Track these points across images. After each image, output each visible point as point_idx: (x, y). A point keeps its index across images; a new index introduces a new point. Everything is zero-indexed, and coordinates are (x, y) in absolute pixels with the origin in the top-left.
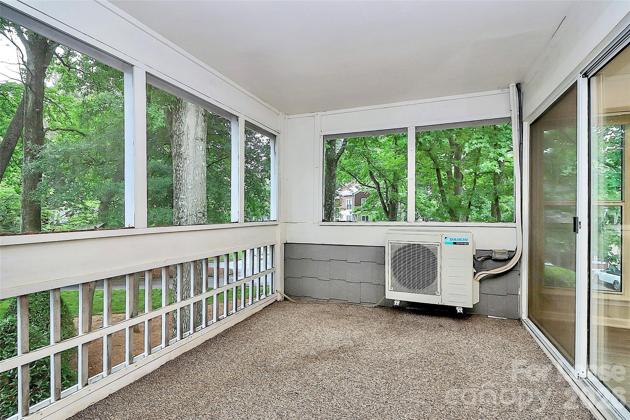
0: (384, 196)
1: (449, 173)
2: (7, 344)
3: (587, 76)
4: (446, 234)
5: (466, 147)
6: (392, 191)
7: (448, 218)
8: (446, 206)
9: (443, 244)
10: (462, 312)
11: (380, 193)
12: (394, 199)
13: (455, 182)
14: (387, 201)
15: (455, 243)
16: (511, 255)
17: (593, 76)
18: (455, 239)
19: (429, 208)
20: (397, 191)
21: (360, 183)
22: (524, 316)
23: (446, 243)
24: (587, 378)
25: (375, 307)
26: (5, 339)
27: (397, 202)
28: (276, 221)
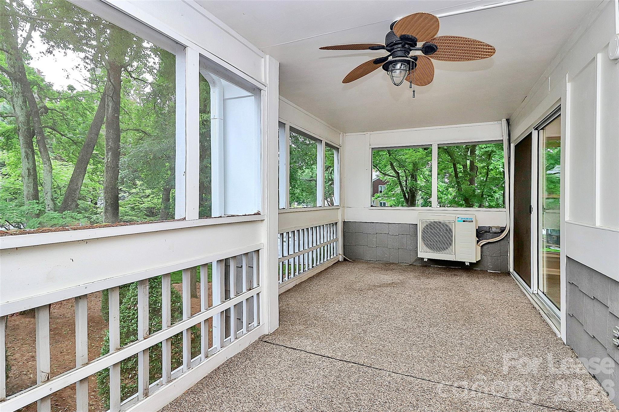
0: (404, 184)
1: (465, 166)
2: (154, 287)
3: (538, 130)
4: (458, 216)
5: (477, 150)
6: (411, 180)
7: (463, 205)
8: (462, 195)
9: (456, 221)
10: (468, 264)
11: (400, 182)
12: (413, 188)
13: (470, 175)
14: (406, 188)
15: (464, 221)
16: (503, 230)
17: (541, 129)
18: (464, 219)
19: (446, 196)
20: (416, 180)
21: (381, 172)
22: (512, 270)
23: (458, 221)
24: (538, 293)
25: (409, 265)
26: (152, 283)
27: (416, 190)
28: (338, 206)
